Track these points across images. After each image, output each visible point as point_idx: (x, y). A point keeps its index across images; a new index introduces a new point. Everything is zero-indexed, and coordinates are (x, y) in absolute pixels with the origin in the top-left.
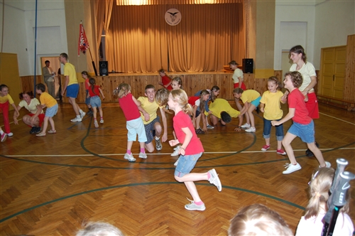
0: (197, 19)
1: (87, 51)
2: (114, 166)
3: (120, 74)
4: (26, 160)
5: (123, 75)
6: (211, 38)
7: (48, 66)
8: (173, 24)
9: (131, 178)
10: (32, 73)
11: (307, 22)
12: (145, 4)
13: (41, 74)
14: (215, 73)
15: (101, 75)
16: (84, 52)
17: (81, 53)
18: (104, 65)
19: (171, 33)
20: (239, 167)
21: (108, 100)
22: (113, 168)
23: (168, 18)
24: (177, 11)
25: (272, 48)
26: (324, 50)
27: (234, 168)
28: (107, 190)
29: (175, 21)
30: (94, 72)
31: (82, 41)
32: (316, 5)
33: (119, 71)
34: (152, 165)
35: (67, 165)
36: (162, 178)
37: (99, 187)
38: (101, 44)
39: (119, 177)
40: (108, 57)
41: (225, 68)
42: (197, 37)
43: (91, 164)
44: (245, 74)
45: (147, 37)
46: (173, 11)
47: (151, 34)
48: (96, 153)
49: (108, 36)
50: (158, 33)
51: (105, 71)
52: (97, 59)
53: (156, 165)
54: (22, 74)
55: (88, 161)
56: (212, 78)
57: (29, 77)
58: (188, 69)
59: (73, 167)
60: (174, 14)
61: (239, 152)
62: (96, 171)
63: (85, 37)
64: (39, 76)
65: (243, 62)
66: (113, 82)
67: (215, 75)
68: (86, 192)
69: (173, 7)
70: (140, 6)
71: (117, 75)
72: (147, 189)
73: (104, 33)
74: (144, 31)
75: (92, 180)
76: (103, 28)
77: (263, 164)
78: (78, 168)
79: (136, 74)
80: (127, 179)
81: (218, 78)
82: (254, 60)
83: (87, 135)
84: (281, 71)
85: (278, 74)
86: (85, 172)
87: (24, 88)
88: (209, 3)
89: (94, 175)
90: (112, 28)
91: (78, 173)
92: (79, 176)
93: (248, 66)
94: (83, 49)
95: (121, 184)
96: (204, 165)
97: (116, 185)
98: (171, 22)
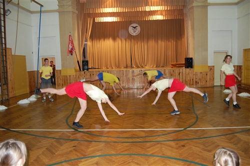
0: (151, 31)
1: (74, 53)
2: (89, 140)
3: (97, 70)
4: (25, 133)
5: (100, 70)
6: (162, 44)
8: (134, 34)
9: (101, 150)
10: (35, 69)
11: (231, 31)
12: (115, 21)
14: (165, 68)
15: (83, 70)
16: (72, 54)
17: (70, 55)
18: (85, 63)
19: (133, 41)
20: (186, 141)
23: (131, 30)
24: (137, 25)
25: (207, 50)
26: (246, 51)
27: (183, 143)
28: (82, 160)
29: (136, 33)
30: (78, 68)
31: (70, 47)
32: (238, 19)
33: (97, 67)
34: (118, 139)
35: (54, 138)
36: (125, 150)
37: (76, 157)
38: (84, 48)
39: (92, 149)
40: (89, 58)
41: (172, 65)
42: (152, 43)
43: (72, 137)
44: (187, 69)
45: (116, 44)
46: (134, 25)
47: (119, 41)
48: (77, 129)
49: (89, 43)
50: (124, 41)
51: (86, 67)
52: (81, 59)
53: (121, 139)
54: (28, 69)
55: (70, 135)
57: (33, 72)
58: (146, 66)
59: (58, 140)
60: (135, 28)
61: (185, 129)
62: (75, 143)
63: (72, 43)
65: (185, 60)
66: (92, 75)
67: (165, 70)
68: (66, 161)
69: (134, 22)
70: (111, 22)
71: (95, 70)
72: (113, 159)
73: (86, 41)
74: (114, 39)
75: (71, 151)
76: (86, 38)
77: (205, 139)
78: (62, 140)
79: (109, 70)
80: (99, 151)
81: (167, 71)
82: (193, 59)
83: (71, 114)
84: (213, 66)
85: (212, 69)
86: (67, 144)
87: (30, 79)
88: (160, 19)
89: (74, 146)
90: (92, 38)
91: (61, 145)
92: (62, 148)
93: (189, 63)
94: (71, 52)
95: (93, 155)
96: (159, 139)
97: (90, 155)
98: (133, 33)
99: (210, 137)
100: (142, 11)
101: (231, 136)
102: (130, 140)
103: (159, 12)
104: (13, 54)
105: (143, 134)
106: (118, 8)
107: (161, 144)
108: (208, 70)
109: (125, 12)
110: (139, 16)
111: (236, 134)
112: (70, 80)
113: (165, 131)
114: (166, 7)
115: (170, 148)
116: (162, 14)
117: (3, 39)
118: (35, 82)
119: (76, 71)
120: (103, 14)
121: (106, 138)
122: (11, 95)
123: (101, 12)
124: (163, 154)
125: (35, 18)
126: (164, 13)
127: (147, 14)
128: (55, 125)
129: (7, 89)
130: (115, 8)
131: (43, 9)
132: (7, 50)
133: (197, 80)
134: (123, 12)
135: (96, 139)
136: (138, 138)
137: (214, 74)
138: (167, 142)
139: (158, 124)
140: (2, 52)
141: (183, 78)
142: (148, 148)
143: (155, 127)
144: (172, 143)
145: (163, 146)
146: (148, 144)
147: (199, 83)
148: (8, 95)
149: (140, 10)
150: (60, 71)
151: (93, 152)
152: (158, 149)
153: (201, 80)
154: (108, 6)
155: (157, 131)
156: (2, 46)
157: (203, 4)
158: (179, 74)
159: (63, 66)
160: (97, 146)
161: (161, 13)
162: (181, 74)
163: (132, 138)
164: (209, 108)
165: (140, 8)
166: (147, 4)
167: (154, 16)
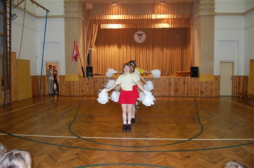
0: (157, 39)
1: (78, 60)
2: (92, 148)
3: (101, 76)
4: (26, 139)
5: (103, 76)
6: (167, 52)
7: (51, 69)
8: (139, 42)
9: (104, 159)
10: (39, 74)
11: (238, 41)
12: (120, 28)
13: (45, 74)
14: (170, 77)
15: (87, 76)
16: (76, 60)
17: (74, 61)
18: (90, 69)
19: (138, 48)
20: (191, 152)
21: (92, 95)
22: (91, 149)
23: (136, 37)
24: (142, 33)
25: (213, 59)
26: (252, 61)
27: (187, 154)
29: (141, 40)
30: (82, 74)
31: (75, 53)
32: (245, 29)
33: (101, 74)
34: (122, 148)
35: (56, 145)
36: (129, 160)
37: (79, 165)
38: (89, 54)
39: (95, 157)
40: (93, 64)
41: (177, 73)
42: (157, 51)
43: (75, 144)
44: (192, 78)
45: (121, 50)
46: (140, 33)
47: (124, 48)
48: (79, 136)
49: (94, 50)
50: (129, 48)
51: (90, 74)
52: (85, 65)
53: (124, 148)
54: (32, 74)
55: (72, 142)
56: (168, 80)
57: (37, 76)
59: (60, 147)
60: (140, 35)
61: (190, 139)
62: (78, 151)
63: (77, 49)
64: (44, 76)
65: (191, 69)
66: (96, 81)
67: (170, 78)
69: (140, 30)
70: (117, 29)
71: (99, 76)
73: (91, 47)
74: (119, 46)
75: (73, 159)
76: (91, 44)
77: (210, 151)
78: (64, 147)
80: (102, 159)
81: (172, 80)
82: (199, 68)
83: (74, 121)
84: (219, 76)
85: (217, 78)
86: (69, 151)
87: (33, 84)
88: (166, 27)
89: (76, 154)
90: (97, 44)
91: (64, 152)
92: (64, 155)
93: (195, 72)
94: (76, 58)
95: (96, 163)
96: (163, 149)
97: (92, 164)
98: (138, 40)
99: (215, 149)
100: (148, 19)
101: (238, 148)
102: (134, 149)
103: (165, 20)
104: (17, 58)
105: (147, 144)
106: (124, 15)
107: (165, 154)
108: (213, 80)
109: (131, 19)
110: (145, 23)
111: (242, 146)
112: (73, 86)
113: (169, 141)
114: (172, 15)
115: (175, 159)
116: (168, 23)
117: (8, 43)
118: (38, 87)
119: (80, 77)
120: (109, 21)
121: (109, 146)
122: (13, 99)
123: (107, 19)
124: (168, 165)
125: (41, 23)
126: (170, 22)
127: (153, 22)
128: (58, 132)
129: (10, 93)
130: (122, 16)
131: (49, 14)
132: (12, 54)
133: (203, 90)
134: (129, 19)
135: (99, 147)
136: (142, 147)
137: (219, 84)
138: (172, 153)
139: (163, 134)
140: (7, 56)
141: (188, 87)
142: (152, 158)
143: (159, 136)
144: (177, 154)
145: (167, 156)
146: (152, 154)
147: (205, 93)
148: (10, 99)
149: (147, 18)
150: (64, 76)
151: (96, 160)
152: (162, 160)
153: (206, 90)
154: (114, 13)
155: (161, 141)
156: (7, 50)
157: (210, 13)
158: (184, 83)
159: (67, 71)
160: (100, 154)
161: (167, 21)
162: (186, 83)
163: (135, 147)
164: (214, 118)
165: (146, 16)
166: (153, 12)
167: (160, 24)
